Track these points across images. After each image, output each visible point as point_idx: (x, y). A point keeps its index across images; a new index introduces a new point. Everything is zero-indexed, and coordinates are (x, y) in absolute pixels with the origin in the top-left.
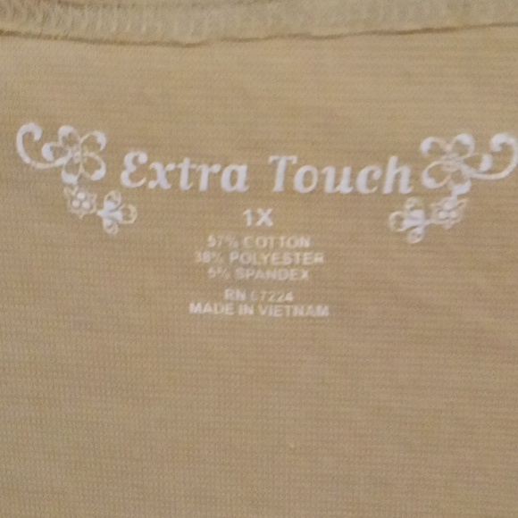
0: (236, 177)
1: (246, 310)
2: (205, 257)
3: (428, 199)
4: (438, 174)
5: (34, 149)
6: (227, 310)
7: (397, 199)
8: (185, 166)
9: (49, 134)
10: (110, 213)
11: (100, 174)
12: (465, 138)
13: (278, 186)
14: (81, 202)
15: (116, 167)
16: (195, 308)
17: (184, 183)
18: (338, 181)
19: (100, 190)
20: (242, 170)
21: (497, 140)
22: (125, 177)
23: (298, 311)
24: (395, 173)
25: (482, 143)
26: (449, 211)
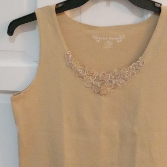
0: (107, 39)
1: (107, 48)
2: (104, 44)
3: (119, 40)
4: (120, 38)
5: (94, 37)
6: (106, 48)
7: (117, 40)
10: (98, 41)
11: (98, 39)
12: (121, 36)
13: (110, 39)
14: (96, 41)
15: (99, 38)
16: (104, 48)
17: (103, 39)
18: (114, 39)
19: (98, 40)
21: (124, 36)
22: (100, 39)
23: (111, 48)
24: (117, 38)
25: (123, 36)
26: (121, 41)
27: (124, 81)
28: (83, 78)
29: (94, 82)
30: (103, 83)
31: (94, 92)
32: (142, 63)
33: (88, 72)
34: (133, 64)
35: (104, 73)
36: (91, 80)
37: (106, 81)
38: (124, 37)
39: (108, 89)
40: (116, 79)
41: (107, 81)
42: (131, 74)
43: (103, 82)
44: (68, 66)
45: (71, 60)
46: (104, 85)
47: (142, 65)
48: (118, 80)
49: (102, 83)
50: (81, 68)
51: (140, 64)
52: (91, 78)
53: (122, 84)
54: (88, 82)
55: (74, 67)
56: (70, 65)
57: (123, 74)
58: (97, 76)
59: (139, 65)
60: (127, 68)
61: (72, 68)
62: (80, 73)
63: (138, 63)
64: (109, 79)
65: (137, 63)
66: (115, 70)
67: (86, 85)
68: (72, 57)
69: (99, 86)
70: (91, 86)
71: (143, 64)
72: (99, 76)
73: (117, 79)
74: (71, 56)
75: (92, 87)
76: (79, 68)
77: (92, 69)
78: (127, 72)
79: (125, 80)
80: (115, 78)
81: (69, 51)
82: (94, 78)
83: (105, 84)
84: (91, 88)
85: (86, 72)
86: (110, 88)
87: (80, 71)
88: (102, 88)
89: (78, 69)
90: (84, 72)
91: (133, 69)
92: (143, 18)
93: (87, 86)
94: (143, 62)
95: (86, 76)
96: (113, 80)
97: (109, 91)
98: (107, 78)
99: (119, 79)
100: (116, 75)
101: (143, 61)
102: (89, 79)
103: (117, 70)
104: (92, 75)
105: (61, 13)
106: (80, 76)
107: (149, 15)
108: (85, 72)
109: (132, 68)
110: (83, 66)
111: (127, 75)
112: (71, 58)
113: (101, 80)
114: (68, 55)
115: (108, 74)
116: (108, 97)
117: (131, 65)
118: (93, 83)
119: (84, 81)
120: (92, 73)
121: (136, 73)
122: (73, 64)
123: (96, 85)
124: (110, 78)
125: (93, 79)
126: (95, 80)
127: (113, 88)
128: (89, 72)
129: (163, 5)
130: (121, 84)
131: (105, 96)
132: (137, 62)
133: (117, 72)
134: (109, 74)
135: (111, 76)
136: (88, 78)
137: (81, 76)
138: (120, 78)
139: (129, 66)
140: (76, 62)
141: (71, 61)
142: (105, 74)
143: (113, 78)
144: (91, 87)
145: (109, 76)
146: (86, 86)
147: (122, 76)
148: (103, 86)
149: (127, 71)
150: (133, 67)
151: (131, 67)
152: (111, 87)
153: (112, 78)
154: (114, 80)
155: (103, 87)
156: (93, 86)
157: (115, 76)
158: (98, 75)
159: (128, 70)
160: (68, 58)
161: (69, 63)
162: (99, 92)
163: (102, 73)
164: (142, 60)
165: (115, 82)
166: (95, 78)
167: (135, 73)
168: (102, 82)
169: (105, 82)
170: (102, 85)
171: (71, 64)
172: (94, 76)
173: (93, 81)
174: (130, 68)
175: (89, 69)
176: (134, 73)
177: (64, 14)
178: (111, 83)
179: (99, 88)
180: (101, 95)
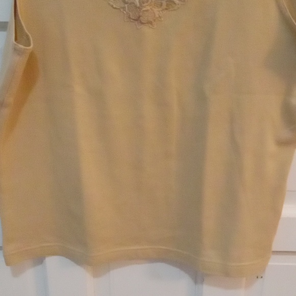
31: (129, 17)
39: (156, 11)
67: (112, 3)
69: (138, 5)
70: (122, 5)
75: (124, 8)
83: (149, 3)
84: (122, 10)
86: (160, 9)
88: (144, 9)
93: (114, 6)
97: (157, 16)
116: (155, 26)
123: (131, 3)
127: (166, 9)
131: (150, 25)
144: (121, 8)
146: (112, 6)
148: (146, 4)
152: (161, 5)
155: (145, 7)
156: (126, 5)
162: (139, 17)
170: (144, 2)
179: (139, 8)
180: (143, 23)
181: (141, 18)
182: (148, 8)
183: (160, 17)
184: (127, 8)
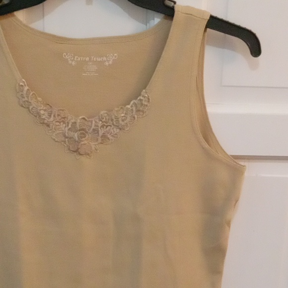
0: (87, 59)
2: (84, 68)
3: (108, 61)
4: (109, 58)
5: (65, 56)
6: (86, 74)
7: (105, 61)
8: (82, 58)
9: (67, 54)
10: (73, 63)
12: (112, 54)
13: (92, 60)
14: (70, 62)
15: (74, 58)
16: (83, 74)
17: (82, 60)
18: (98, 59)
19: (72, 60)
20: (88, 58)
23: (95, 75)
24: (105, 59)
26: (111, 62)
27: (118, 130)
28: (48, 126)
29: (68, 133)
30: (83, 134)
31: (69, 149)
32: (147, 100)
33: (56, 115)
34: (132, 102)
35: (84, 117)
36: (63, 129)
37: (87, 130)
38: (116, 56)
39: (93, 144)
40: (105, 127)
41: (89, 130)
42: (128, 119)
43: (83, 132)
44: (22, 106)
45: (26, 94)
46: (84, 137)
47: (146, 104)
48: (108, 129)
49: (81, 134)
50: (44, 108)
51: (144, 102)
52: (63, 126)
53: (116, 136)
54: (58, 132)
55: (34, 107)
56: (26, 103)
57: (115, 118)
58: (73, 123)
59: (142, 104)
60: (121, 108)
61: (28, 108)
62: (44, 117)
63: (141, 100)
64: (93, 127)
65: (139, 100)
66: (102, 112)
67: (54, 138)
68: (28, 90)
69: (77, 139)
70: (63, 139)
71: (149, 102)
72: (75, 123)
73: (107, 127)
74: (26, 88)
75: (65, 142)
76: (41, 108)
77: (63, 110)
78: (123, 115)
79: (120, 129)
80: (103, 126)
81: (24, 80)
82: (68, 126)
83: (87, 136)
84: (63, 143)
85: (54, 116)
86: (96, 143)
87: (44, 114)
88: (82, 143)
89: (40, 110)
90: (50, 116)
91: (132, 110)
92: (148, 24)
93: (56, 140)
94: (149, 99)
95: (54, 122)
96: (100, 129)
97: (93, 149)
98: (89, 126)
99: (109, 127)
100: (104, 120)
101: (148, 96)
102: (59, 127)
103: (106, 112)
104: (64, 120)
105: (9, 15)
106: (43, 123)
107: (157, 20)
108: (52, 116)
109: (131, 108)
110: (48, 106)
111: (123, 121)
112: (27, 92)
113: (79, 129)
114: (22, 86)
115: (90, 119)
116: (92, 157)
117: (129, 104)
118: (67, 135)
119: (50, 131)
120: (64, 118)
121: (137, 118)
122: (30, 103)
123: (71, 138)
124: (95, 126)
125: (66, 127)
126: (70, 128)
127: (101, 143)
128: (58, 115)
129: (177, 3)
130: (112, 136)
131: (88, 156)
132: (138, 98)
133: (106, 115)
134: (93, 119)
135: (96, 122)
136: (58, 125)
137: (46, 121)
138: (111, 126)
139: (125, 106)
140: (36, 99)
141: (28, 97)
142: (86, 118)
143: (100, 126)
144: (62, 141)
145: (94, 122)
146: (54, 140)
147: (115, 123)
148: (84, 139)
149: (123, 113)
150: (132, 106)
151: (129, 106)
152: (97, 140)
153: (98, 126)
154: (102, 128)
155: (83, 141)
156: (67, 139)
157: (103, 122)
158: (73, 121)
159: (125, 112)
160: (22, 92)
161: (24, 100)
163: (81, 117)
164: (146, 96)
165: (103, 132)
166: (70, 126)
167: (136, 116)
168: (81, 131)
169: (87, 132)
170: (82, 138)
171: (27, 101)
172: (68, 123)
173: (67, 131)
174: (127, 108)
175: (58, 110)
176: (134, 118)
177: (14, 16)
178: (97, 134)
179: (77, 142)
180: (81, 154)
181: (79, 150)
182: (86, 142)
183: (96, 149)
184: (67, 141)
